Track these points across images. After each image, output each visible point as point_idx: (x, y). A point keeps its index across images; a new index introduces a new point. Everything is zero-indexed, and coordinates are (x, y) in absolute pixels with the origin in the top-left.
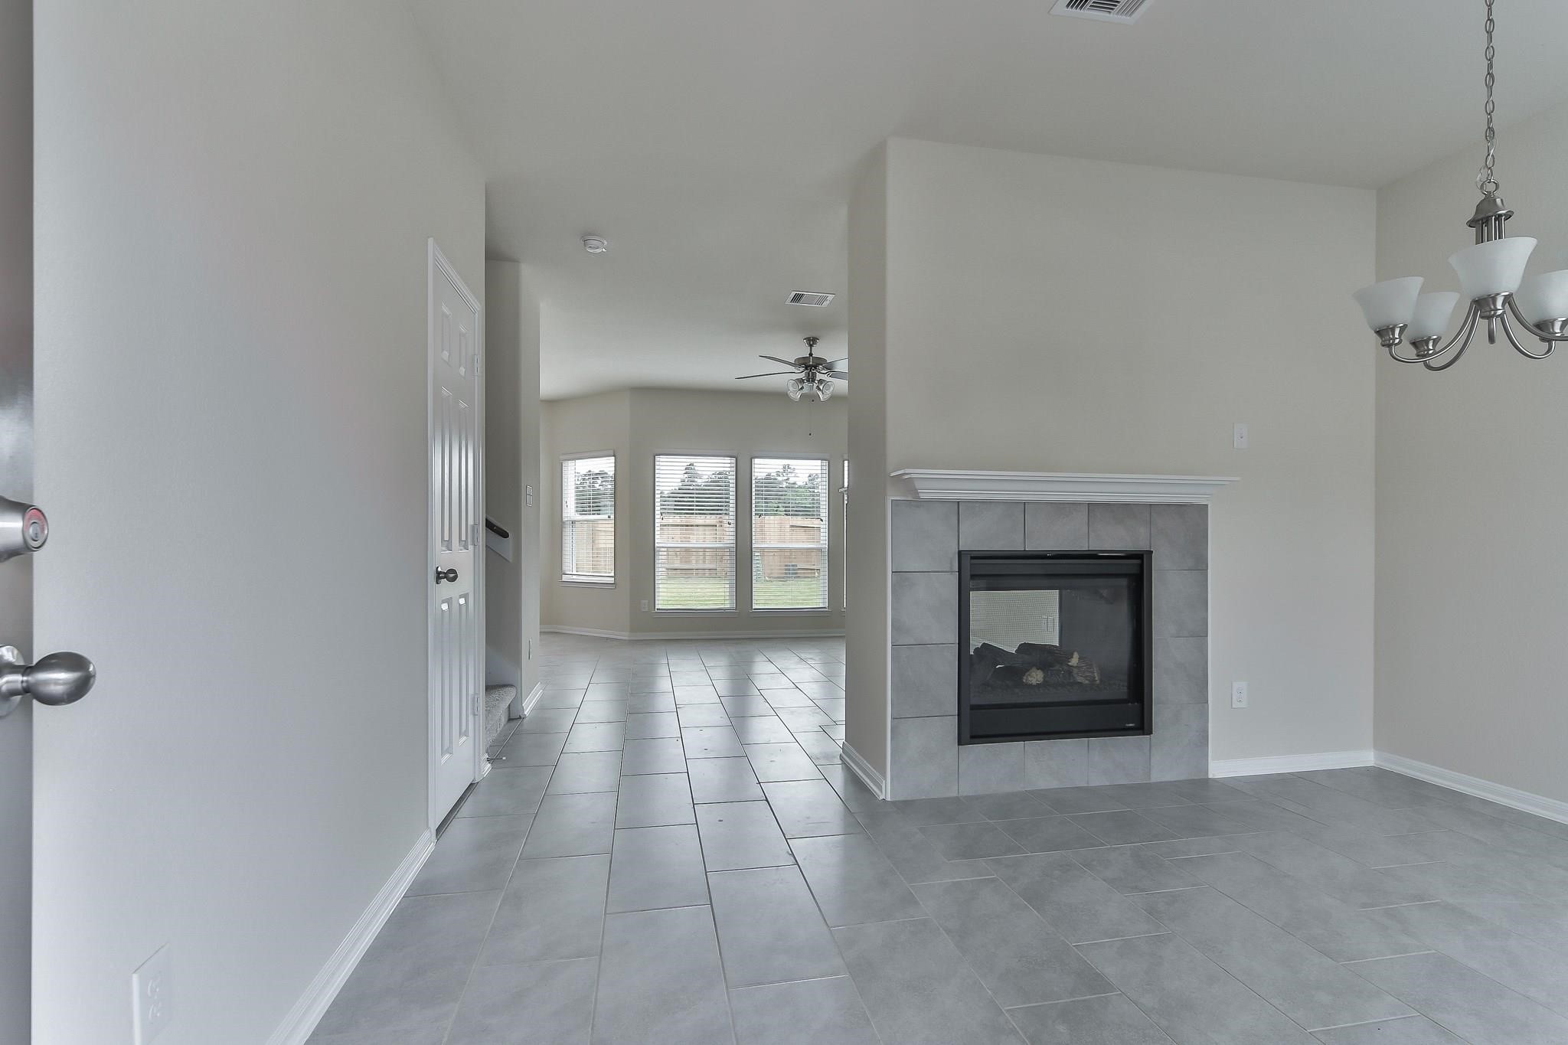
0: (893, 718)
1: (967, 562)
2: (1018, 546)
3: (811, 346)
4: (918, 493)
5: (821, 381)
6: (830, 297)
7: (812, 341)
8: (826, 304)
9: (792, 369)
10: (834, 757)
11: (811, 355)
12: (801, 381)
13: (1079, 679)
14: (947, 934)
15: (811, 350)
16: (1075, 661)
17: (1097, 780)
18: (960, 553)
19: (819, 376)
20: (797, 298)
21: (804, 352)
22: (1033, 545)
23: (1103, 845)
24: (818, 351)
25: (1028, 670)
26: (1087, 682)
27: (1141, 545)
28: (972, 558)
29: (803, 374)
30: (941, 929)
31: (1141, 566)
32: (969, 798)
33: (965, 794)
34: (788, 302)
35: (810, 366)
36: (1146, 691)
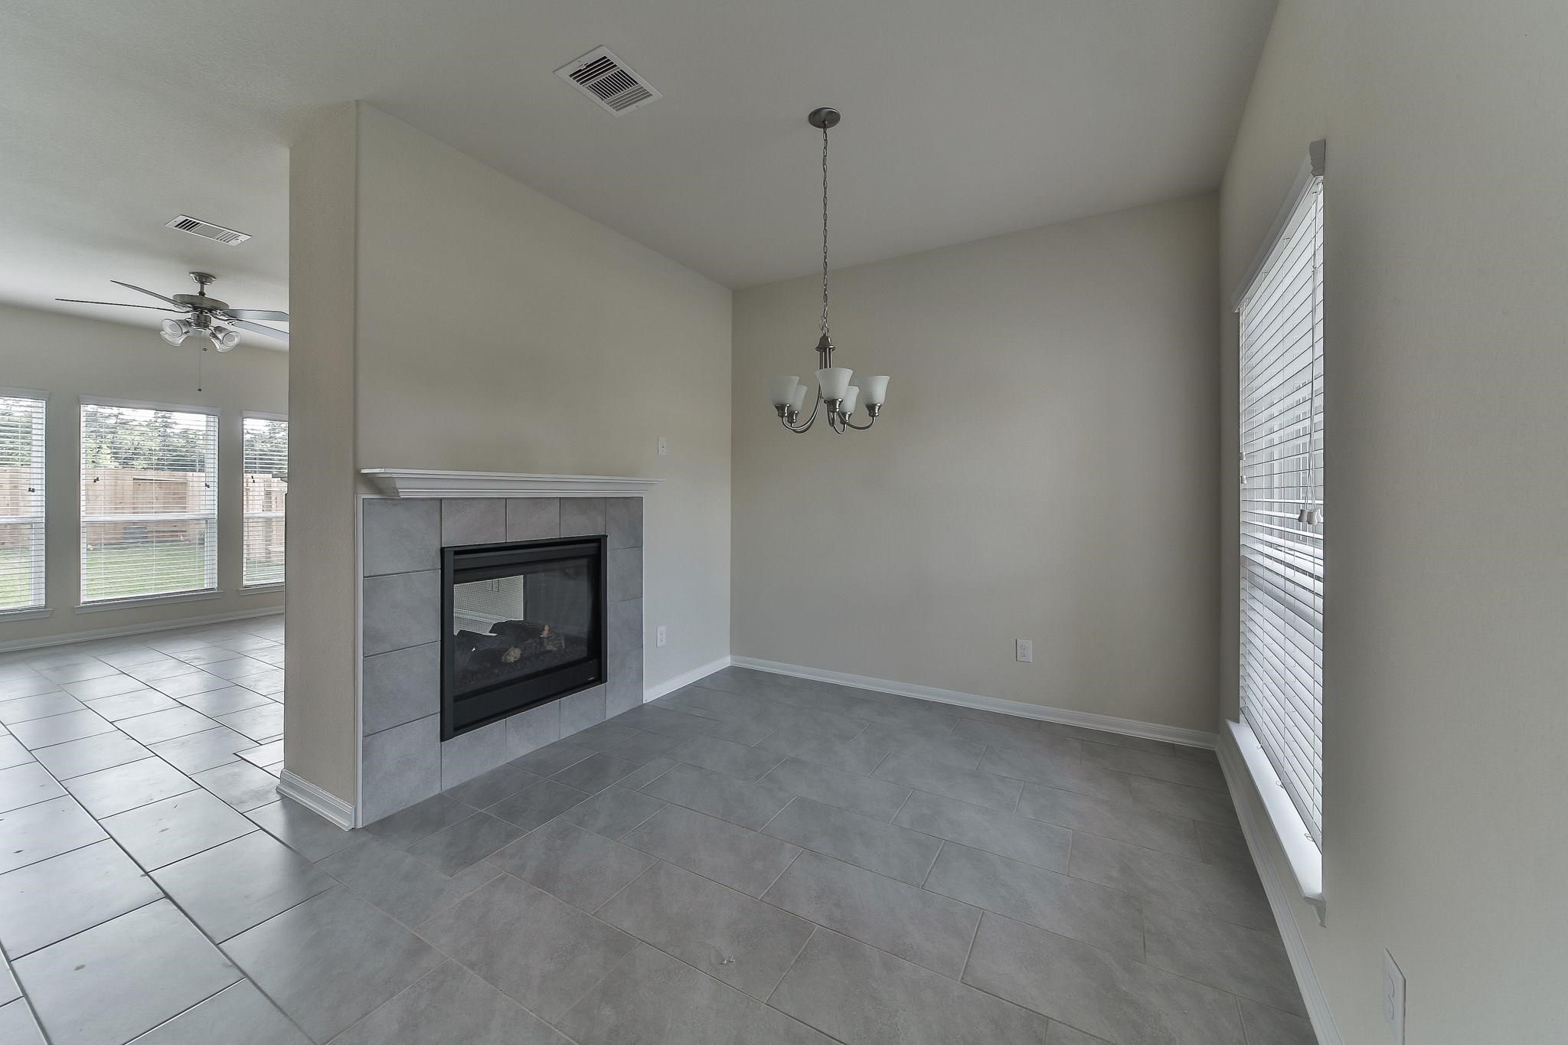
0: (365, 736)
1: (450, 557)
2: (501, 540)
3: (202, 283)
4: (398, 492)
5: (218, 329)
6: (243, 238)
7: (203, 278)
8: (233, 243)
9: (170, 306)
10: (268, 792)
11: (202, 294)
12: (187, 323)
13: (549, 647)
14: (473, 969)
15: (202, 288)
16: (545, 634)
17: (568, 732)
18: (442, 550)
19: (215, 322)
20: (187, 225)
21: (193, 289)
22: (513, 538)
23: (588, 796)
24: (212, 292)
25: (506, 650)
26: (555, 649)
27: (600, 532)
28: (457, 553)
29: (189, 315)
30: (465, 968)
31: (599, 549)
32: (454, 791)
33: (448, 788)
34: (172, 224)
35: (202, 309)
36: (603, 649)
